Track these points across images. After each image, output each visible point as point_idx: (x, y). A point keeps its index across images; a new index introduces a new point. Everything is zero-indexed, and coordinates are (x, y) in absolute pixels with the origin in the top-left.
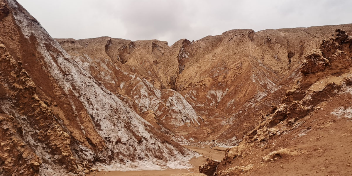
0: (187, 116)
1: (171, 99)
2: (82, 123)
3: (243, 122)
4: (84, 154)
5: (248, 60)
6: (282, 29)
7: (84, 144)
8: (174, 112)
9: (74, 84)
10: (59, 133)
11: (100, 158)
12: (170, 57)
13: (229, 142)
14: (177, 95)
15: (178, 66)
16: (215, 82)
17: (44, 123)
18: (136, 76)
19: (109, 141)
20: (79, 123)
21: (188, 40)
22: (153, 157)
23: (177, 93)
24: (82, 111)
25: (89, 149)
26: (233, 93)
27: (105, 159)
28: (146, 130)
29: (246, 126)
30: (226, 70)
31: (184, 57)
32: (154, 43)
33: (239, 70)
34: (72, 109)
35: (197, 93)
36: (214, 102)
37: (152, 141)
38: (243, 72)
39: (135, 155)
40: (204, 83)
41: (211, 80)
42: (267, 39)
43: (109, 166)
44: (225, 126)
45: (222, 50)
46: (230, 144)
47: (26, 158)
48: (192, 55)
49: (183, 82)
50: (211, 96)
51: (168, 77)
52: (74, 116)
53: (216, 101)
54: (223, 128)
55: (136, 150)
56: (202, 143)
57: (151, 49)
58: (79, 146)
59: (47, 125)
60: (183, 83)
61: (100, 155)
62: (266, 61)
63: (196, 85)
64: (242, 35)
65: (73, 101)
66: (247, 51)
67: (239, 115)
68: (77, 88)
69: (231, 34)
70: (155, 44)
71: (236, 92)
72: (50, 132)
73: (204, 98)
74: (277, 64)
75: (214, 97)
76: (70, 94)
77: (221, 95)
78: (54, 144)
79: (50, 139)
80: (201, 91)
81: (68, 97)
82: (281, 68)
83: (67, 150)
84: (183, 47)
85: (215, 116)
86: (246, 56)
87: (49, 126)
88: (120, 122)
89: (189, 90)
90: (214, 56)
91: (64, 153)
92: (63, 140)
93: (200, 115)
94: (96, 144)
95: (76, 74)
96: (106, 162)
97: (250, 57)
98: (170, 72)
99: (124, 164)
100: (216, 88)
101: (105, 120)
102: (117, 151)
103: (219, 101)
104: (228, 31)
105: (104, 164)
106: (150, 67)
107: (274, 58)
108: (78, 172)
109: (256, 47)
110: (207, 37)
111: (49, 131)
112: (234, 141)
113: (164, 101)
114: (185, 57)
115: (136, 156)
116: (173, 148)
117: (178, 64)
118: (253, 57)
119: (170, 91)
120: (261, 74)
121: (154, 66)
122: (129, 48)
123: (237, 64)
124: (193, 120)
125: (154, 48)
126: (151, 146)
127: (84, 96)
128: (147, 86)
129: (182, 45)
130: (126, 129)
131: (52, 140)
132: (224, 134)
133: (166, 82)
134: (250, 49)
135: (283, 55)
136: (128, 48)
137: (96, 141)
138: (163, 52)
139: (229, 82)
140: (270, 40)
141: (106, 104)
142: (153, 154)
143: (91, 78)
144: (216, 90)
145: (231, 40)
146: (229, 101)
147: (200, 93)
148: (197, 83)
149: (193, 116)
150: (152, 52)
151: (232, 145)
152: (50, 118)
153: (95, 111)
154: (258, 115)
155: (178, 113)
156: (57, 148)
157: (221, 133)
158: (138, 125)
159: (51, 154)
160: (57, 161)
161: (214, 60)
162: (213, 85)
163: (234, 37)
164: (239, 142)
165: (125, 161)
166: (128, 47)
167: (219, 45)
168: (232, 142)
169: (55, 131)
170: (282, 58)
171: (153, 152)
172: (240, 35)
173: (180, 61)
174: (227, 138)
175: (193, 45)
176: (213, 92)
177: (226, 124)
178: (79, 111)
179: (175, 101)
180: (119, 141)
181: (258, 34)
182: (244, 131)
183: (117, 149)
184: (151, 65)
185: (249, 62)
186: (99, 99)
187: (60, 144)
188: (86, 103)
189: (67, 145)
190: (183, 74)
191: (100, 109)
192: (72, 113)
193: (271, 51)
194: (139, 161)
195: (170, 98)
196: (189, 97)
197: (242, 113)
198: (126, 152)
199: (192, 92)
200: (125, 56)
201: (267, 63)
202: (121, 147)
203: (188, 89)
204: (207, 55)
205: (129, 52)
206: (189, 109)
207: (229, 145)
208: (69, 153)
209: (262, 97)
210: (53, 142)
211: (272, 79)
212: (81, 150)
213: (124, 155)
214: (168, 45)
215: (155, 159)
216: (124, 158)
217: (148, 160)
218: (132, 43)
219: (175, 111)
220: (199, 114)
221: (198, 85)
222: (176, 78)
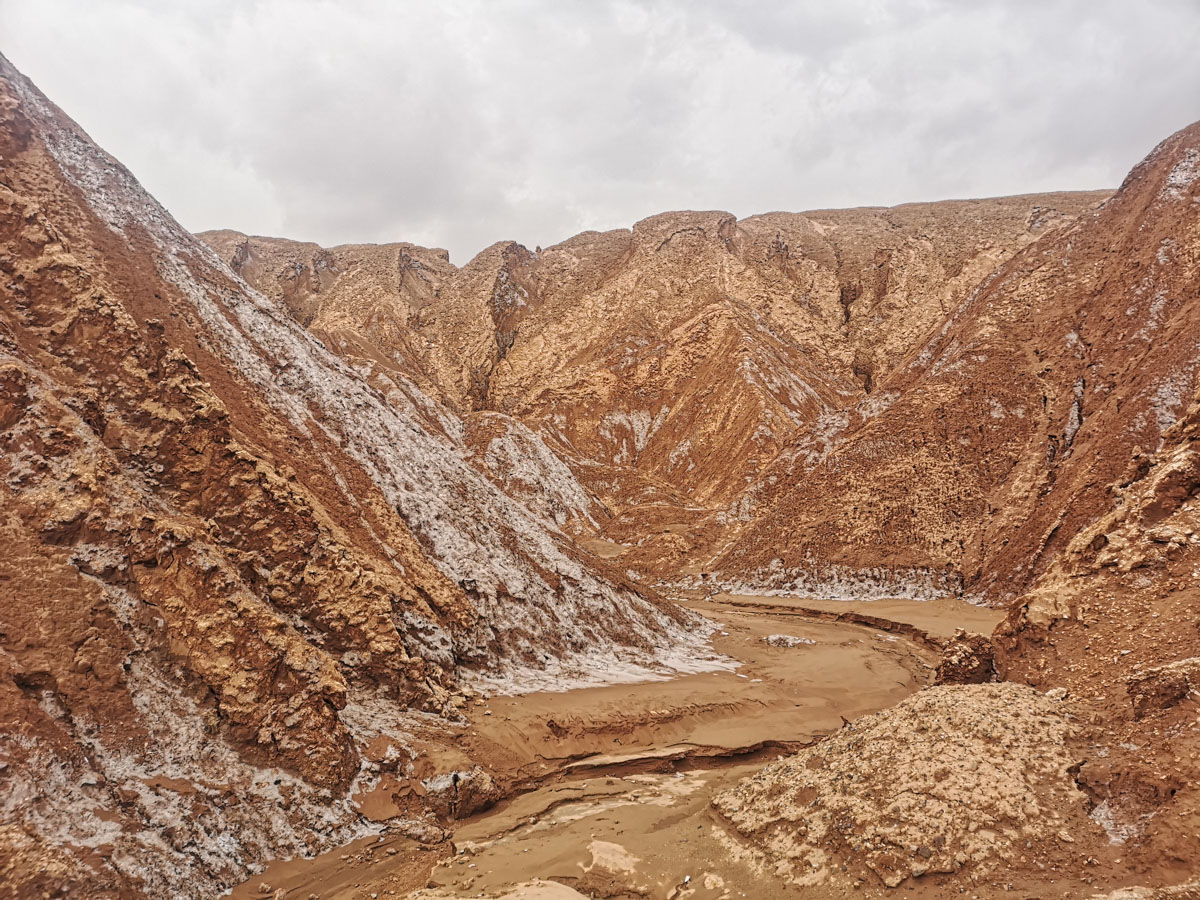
0: (556, 500)
1: (501, 444)
2: (383, 537)
3: (796, 512)
4: (422, 641)
5: (725, 312)
6: (816, 212)
7: (419, 609)
8: (521, 490)
9: (315, 400)
10: (351, 576)
11: (466, 652)
12: (463, 305)
13: (761, 577)
14: (518, 433)
15: (492, 332)
16: (625, 386)
17: (289, 543)
18: (374, 369)
19: (474, 593)
20: (373, 535)
21: (521, 246)
22: (607, 638)
23: (518, 424)
24: (370, 495)
25: (436, 625)
26: (684, 422)
27: (484, 654)
28: (561, 549)
29: (810, 525)
30: (658, 347)
31: (510, 301)
32: (403, 253)
33: (698, 345)
34: (337, 489)
35: (568, 422)
36: (625, 453)
37: (592, 587)
38: (712, 352)
39: (559, 637)
40: (589, 391)
41: (613, 378)
42: (777, 243)
43: (501, 678)
44: (728, 527)
45: (639, 279)
46: (766, 583)
47: (303, 670)
48: (539, 299)
49: (512, 386)
50: (614, 433)
51: (461, 372)
52: (353, 514)
53: (632, 449)
54: (723, 535)
55: (558, 621)
56: (669, 585)
57: (396, 277)
58: (402, 615)
59: (300, 550)
60: (515, 391)
61: (466, 643)
62: (777, 317)
63: (566, 398)
64: (700, 229)
65: (332, 460)
66: (717, 284)
67: (770, 491)
68: (329, 413)
69: (665, 227)
70: (407, 258)
71: (693, 417)
72: (314, 573)
73: (593, 437)
74: (810, 325)
75: (623, 433)
76: (315, 436)
77: (647, 427)
78: (335, 613)
79: (320, 598)
80: (581, 416)
81: (312, 447)
82: (824, 338)
83: (385, 634)
84: (507, 268)
85: (646, 497)
86: (717, 297)
87: (306, 550)
88: (485, 528)
89: (542, 414)
90: (612, 301)
91: (379, 642)
92: (367, 597)
93: (595, 496)
94: (447, 604)
95: (312, 363)
96: (489, 663)
97: (727, 303)
98: (467, 353)
99: (541, 669)
100: (629, 403)
101: (441, 522)
102: (508, 625)
103: (640, 446)
104: (653, 217)
105: (483, 671)
106: (400, 337)
107: (800, 304)
108: (439, 707)
109: (745, 270)
110: (582, 234)
111: (309, 569)
112: (777, 572)
113: (477, 451)
114: (514, 303)
115: (563, 638)
116: (648, 607)
117: (494, 327)
118: (737, 303)
119: (492, 418)
120: (769, 357)
121: (412, 334)
122: (316, 271)
123: (693, 326)
124: (574, 513)
125: (407, 273)
126: (593, 602)
127: (358, 442)
128: (413, 401)
129: (502, 262)
130: (508, 552)
131: (326, 600)
132: (737, 552)
133: (454, 388)
134: (725, 275)
135: (825, 297)
136: (312, 273)
137: (443, 596)
138: (436, 285)
139: (670, 385)
140: (787, 246)
141: (426, 467)
142: (604, 629)
143: (356, 378)
144: (628, 413)
145: (665, 245)
146: (673, 447)
147: (577, 422)
148: (568, 388)
149: (576, 498)
150: (400, 285)
151: (772, 585)
152: (305, 522)
153: (404, 494)
154: (841, 488)
155: (536, 491)
156: (347, 627)
157: (720, 549)
158: (532, 534)
159: (330, 651)
160: (355, 674)
161: (613, 314)
162: (618, 395)
163: (674, 237)
164: (795, 574)
165: (541, 658)
166: (312, 268)
167: (627, 262)
168: (771, 578)
169: (334, 567)
170: (822, 304)
171: (605, 623)
172: (692, 229)
173: (499, 316)
174: (752, 565)
175: (538, 263)
176: (619, 418)
177: (731, 520)
178: (361, 496)
179: (513, 452)
180: (502, 593)
181: (745, 228)
182: (805, 540)
183: (506, 617)
184: (401, 329)
185: (729, 318)
186: (402, 452)
187: (358, 613)
188: (370, 464)
189: (386, 615)
190: (512, 361)
191: (417, 486)
192: (341, 503)
193: (791, 282)
194: (576, 656)
195: (496, 440)
196: (550, 436)
197: (777, 483)
198: (534, 628)
199: (552, 420)
200: (302, 299)
201: (781, 322)
202: (512, 612)
203: (538, 410)
204: (588, 296)
205: (315, 286)
206: (561, 476)
207: (763, 587)
208: (394, 642)
209: (833, 430)
210: (329, 607)
211: (803, 372)
212: (413, 630)
213: (532, 639)
214: (450, 262)
215: (617, 647)
216: (535, 649)
217: (598, 650)
218: (325, 254)
219: (526, 485)
220: (592, 493)
221: (570, 397)
222: (490, 374)
